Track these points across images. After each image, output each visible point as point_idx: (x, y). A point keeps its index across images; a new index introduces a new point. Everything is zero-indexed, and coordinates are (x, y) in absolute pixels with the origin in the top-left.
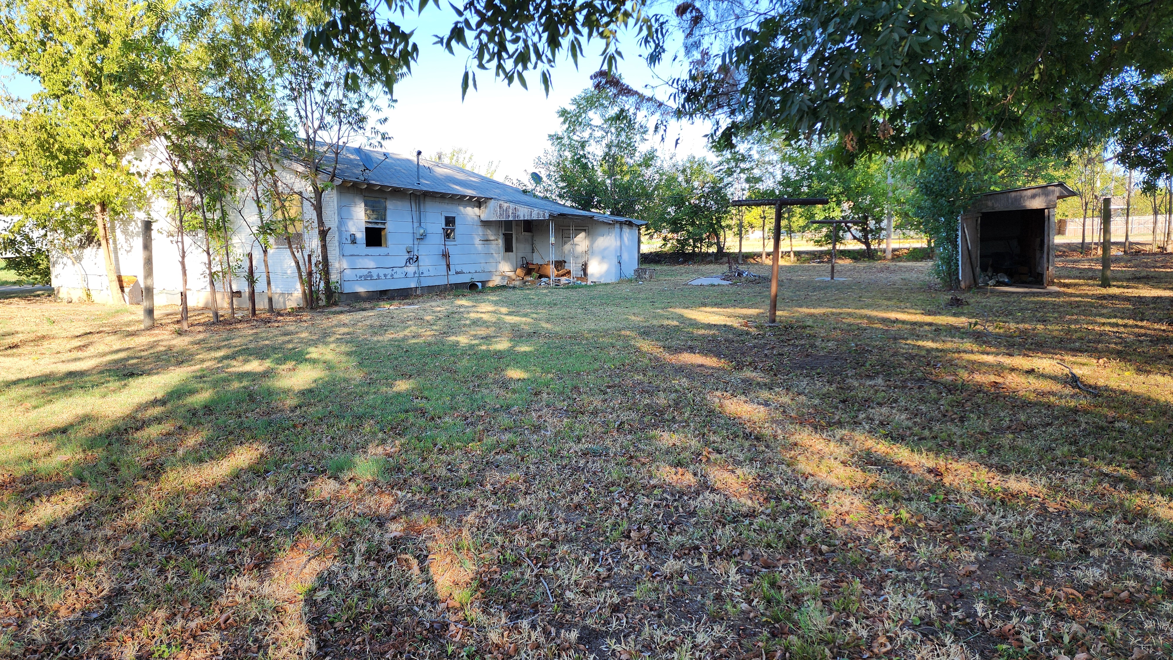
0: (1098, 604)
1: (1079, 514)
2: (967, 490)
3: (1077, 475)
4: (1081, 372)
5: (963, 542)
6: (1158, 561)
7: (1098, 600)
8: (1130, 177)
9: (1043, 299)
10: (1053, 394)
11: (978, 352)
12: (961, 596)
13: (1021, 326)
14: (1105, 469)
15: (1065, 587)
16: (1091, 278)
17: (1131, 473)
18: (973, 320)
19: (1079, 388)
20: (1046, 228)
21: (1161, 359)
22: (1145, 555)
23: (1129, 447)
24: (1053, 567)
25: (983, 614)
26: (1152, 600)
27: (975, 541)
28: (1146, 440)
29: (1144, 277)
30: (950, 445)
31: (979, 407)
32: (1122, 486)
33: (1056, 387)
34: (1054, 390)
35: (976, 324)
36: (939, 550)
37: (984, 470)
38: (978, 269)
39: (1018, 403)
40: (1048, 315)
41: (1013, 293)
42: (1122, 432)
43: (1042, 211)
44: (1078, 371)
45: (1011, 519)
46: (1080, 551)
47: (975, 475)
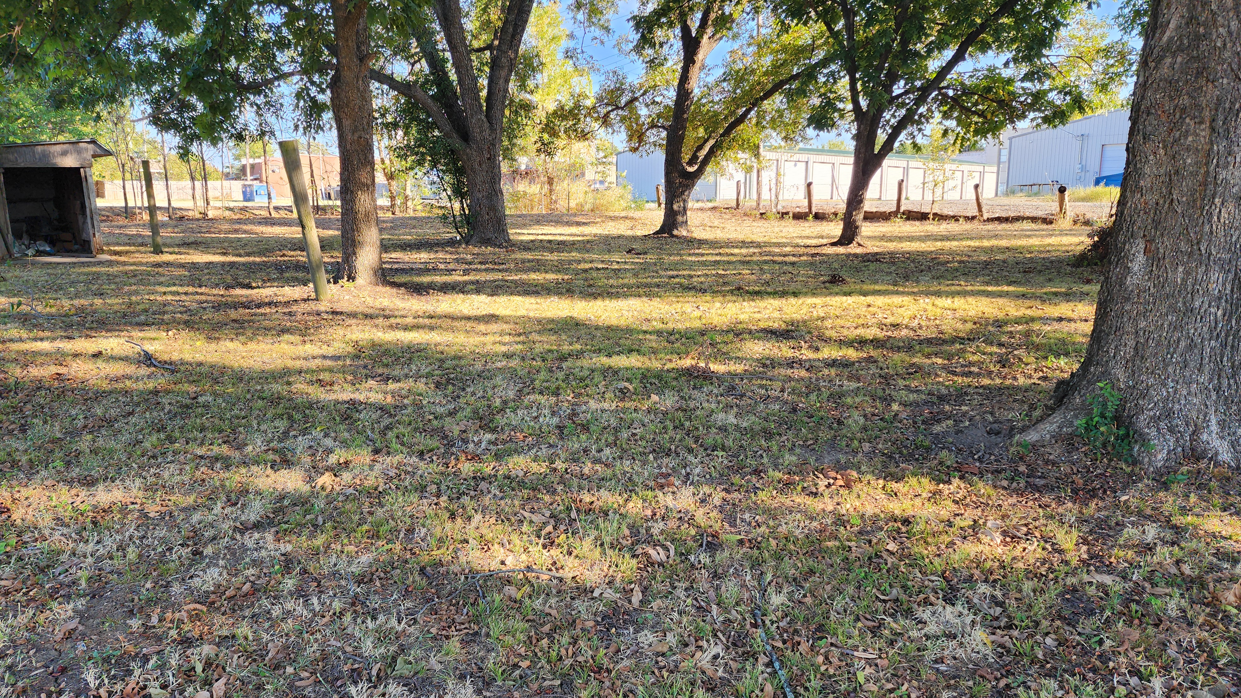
0: (223, 609)
1: (184, 510)
2: (46, 521)
3: (172, 465)
4: (153, 348)
5: (53, 595)
6: (269, 537)
7: (222, 605)
8: (163, 142)
9: (94, 269)
10: (129, 378)
11: (29, 339)
12: (63, 670)
13: (76, 302)
14: (200, 452)
15: (186, 604)
16: (142, 245)
17: (225, 449)
18: (15, 300)
19: (155, 366)
20: (85, 190)
21: (226, 325)
22: (256, 535)
23: (217, 421)
24: (168, 585)
25: (97, 682)
26: (273, 582)
27: (69, 586)
28: (231, 410)
29: (192, 243)
30: (12, 466)
31: (43, 408)
32: (219, 465)
33: (130, 370)
34: (128, 372)
35: (19, 304)
36: (23, 619)
37: (63, 489)
38: (10, 237)
39: (91, 394)
40: (104, 287)
41: (59, 264)
42: (206, 406)
43: (77, 170)
44: (150, 347)
45: (108, 541)
46: (193, 554)
47: (54, 499)
